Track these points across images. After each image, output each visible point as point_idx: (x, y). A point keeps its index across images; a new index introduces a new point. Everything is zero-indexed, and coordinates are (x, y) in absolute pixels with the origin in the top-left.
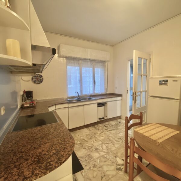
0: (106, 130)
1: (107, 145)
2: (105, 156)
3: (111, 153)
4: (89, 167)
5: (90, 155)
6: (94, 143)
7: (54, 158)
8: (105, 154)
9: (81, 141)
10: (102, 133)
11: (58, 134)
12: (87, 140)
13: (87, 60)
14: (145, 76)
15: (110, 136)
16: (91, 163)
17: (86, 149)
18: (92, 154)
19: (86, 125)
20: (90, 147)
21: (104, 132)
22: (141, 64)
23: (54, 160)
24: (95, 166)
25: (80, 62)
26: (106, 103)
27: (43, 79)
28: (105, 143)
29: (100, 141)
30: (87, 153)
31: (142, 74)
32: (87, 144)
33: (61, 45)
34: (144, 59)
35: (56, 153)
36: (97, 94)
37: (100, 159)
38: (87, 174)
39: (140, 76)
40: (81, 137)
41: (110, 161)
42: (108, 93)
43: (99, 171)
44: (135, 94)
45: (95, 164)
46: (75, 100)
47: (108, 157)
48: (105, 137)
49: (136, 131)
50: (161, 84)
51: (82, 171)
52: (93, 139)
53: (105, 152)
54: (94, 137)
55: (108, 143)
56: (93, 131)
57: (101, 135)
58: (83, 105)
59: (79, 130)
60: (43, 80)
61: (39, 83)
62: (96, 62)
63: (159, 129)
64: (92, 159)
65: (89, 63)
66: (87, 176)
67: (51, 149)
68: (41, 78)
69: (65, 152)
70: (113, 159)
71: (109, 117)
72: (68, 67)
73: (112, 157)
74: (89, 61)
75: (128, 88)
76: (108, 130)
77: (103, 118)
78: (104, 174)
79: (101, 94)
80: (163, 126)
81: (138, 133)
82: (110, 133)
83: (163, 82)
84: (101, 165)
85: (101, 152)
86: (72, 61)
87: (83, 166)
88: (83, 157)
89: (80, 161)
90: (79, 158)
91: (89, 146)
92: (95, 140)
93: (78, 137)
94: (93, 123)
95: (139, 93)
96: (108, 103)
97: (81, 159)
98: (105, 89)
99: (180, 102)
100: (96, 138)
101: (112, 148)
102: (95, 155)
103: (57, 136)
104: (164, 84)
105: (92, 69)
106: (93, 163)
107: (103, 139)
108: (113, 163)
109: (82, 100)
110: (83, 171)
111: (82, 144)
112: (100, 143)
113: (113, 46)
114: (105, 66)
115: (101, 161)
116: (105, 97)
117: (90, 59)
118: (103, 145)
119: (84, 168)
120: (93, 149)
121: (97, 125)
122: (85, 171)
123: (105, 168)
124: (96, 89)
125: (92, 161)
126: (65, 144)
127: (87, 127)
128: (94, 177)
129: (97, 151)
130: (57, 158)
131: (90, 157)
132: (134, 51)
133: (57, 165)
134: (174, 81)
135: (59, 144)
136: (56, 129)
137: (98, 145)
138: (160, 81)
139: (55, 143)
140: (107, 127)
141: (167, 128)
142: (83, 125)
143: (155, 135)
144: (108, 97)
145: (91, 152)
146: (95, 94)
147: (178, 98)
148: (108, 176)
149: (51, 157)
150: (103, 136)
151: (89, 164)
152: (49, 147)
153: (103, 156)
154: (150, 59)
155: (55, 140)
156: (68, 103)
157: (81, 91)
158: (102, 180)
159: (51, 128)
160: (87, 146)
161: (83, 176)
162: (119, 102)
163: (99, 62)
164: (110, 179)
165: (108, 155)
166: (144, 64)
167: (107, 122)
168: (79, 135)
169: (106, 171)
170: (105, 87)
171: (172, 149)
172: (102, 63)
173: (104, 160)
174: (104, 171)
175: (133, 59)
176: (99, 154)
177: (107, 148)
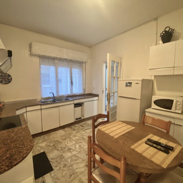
0: (81, 129)
1: (80, 144)
2: (77, 155)
3: (83, 152)
4: (60, 167)
5: (62, 155)
6: (67, 143)
7: (6, 162)
8: (77, 153)
9: (54, 143)
10: (77, 133)
11: (18, 138)
12: (61, 141)
13: (64, 60)
14: (117, 78)
15: (84, 136)
16: (62, 163)
17: (59, 150)
18: (64, 155)
19: (62, 126)
20: (63, 148)
21: (79, 131)
22: (114, 67)
23: (6, 164)
24: (65, 166)
25: (56, 61)
26: (83, 103)
27: (11, 78)
28: (79, 142)
29: (74, 141)
30: (59, 154)
31: (115, 76)
32: (60, 145)
33: (33, 42)
34: (116, 62)
35: (9, 157)
36: (75, 95)
37: (72, 158)
38: (56, 174)
39: (113, 78)
40: (55, 139)
41: (81, 159)
42: (86, 93)
43: (69, 170)
44: (109, 95)
45: (65, 164)
46: (50, 101)
47: (79, 156)
48: (80, 137)
49: (100, 129)
50: (127, 86)
51: (51, 172)
52: (67, 140)
53: (78, 151)
54: (69, 137)
55: (81, 142)
56: (69, 131)
57: (76, 135)
58: (59, 106)
59: (54, 131)
60: (11, 80)
61: (7, 83)
62: (73, 62)
63: (119, 126)
64: (64, 159)
65: (66, 63)
66: (56, 176)
67: (6, 153)
68: (10, 78)
69: (20, 155)
70: (84, 157)
71: (86, 117)
72: (42, 66)
73: (83, 155)
74: (65, 61)
75: (103, 89)
76: (84, 129)
77: (81, 118)
78: (73, 172)
79: (78, 94)
80: (124, 124)
81: (101, 131)
82: (85, 132)
83: (129, 85)
84: (72, 164)
85: (73, 151)
86: (47, 60)
87: (53, 167)
88: (54, 158)
89: (50, 162)
90: (50, 160)
91: (63, 146)
92: (69, 141)
93: (52, 139)
94: (69, 124)
95: (112, 94)
96: (85, 104)
97: (52, 161)
98: (83, 89)
99: (141, 102)
100: (71, 138)
101: (85, 146)
102: (68, 155)
103: (17, 140)
104: (129, 86)
105: (69, 68)
106: (64, 163)
107: (77, 139)
108: (83, 160)
109: (57, 101)
110: (53, 172)
111: (55, 146)
112: (74, 142)
113: (90, 47)
114: (83, 67)
115: (73, 160)
116: (83, 97)
117: (66, 59)
118: (77, 144)
119: (54, 169)
120: (66, 149)
121: (73, 126)
122: (54, 172)
123: (75, 167)
124: (73, 90)
125: (63, 161)
126: (22, 147)
127: (63, 128)
128: (63, 176)
129: (70, 151)
130: (9, 162)
131: (61, 157)
132: (108, 54)
133: (7, 169)
134: (136, 83)
135: (15, 149)
136: (18, 133)
137: (72, 145)
138: (126, 84)
139: (11, 148)
140: (84, 126)
141: (126, 124)
142: (58, 126)
143: (114, 132)
144: (86, 97)
145: (64, 152)
146: (73, 95)
147: (139, 98)
148: (77, 173)
149: (3, 162)
150: (78, 135)
151: (60, 164)
152: (4, 152)
153: (75, 156)
154: (121, 63)
155: (12, 145)
156: (41, 105)
157: (57, 91)
158: (71, 178)
159: (13, 132)
160: (60, 147)
161: (52, 177)
162: (96, 102)
163: (76, 63)
164: (78, 175)
165: (80, 154)
166: (116, 66)
167: (84, 121)
168: (53, 137)
169: (76, 169)
170: (83, 87)
171: (123, 143)
172: (79, 63)
173: (75, 159)
174: (73, 169)
175: (107, 62)
176: (71, 153)
177: (80, 147)
